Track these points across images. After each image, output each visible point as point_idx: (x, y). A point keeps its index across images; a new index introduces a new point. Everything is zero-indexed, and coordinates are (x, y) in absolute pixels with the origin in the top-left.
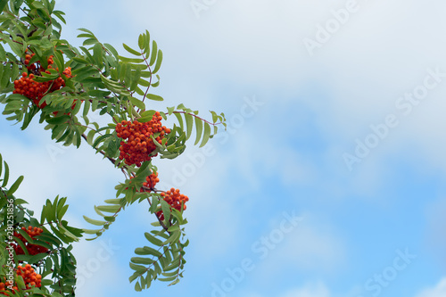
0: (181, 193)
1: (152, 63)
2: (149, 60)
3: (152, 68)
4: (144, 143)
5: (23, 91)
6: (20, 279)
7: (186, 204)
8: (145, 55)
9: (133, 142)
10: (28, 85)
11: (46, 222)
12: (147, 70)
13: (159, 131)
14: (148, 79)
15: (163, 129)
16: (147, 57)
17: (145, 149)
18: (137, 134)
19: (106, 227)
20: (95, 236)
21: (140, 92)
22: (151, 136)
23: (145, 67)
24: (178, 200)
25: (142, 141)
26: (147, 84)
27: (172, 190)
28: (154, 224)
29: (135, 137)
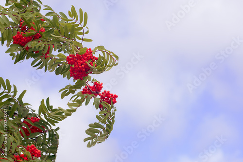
1: (81, 22)
2: (79, 21)
3: (82, 24)
4: (83, 66)
5: (18, 42)
6: (28, 153)
7: (116, 99)
8: (75, 19)
9: (77, 66)
10: (20, 38)
11: (42, 114)
12: (80, 26)
13: (91, 59)
14: (82, 31)
15: (94, 57)
16: (77, 20)
17: (84, 70)
18: (79, 61)
21: (79, 39)
22: (86, 62)
23: (78, 25)
25: (81, 65)
26: (82, 34)
27: (105, 91)
29: (78, 63)
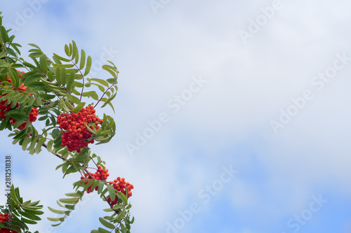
0: (126, 181)
1: (82, 67)
3: (83, 71)
4: (79, 129)
7: (132, 191)
9: (71, 130)
12: (79, 73)
13: (93, 121)
14: (81, 81)
15: (97, 120)
16: (76, 62)
17: (81, 135)
18: (74, 122)
19: (67, 213)
20: (60, 222)
21: (77, 93)
22: (86, 124)
23: (77, 71)
24: (124, 187)
25: (77, 128)
26: (81, 85)
27: (119, 179)
28: (107, 210)
29: (72, 125)
